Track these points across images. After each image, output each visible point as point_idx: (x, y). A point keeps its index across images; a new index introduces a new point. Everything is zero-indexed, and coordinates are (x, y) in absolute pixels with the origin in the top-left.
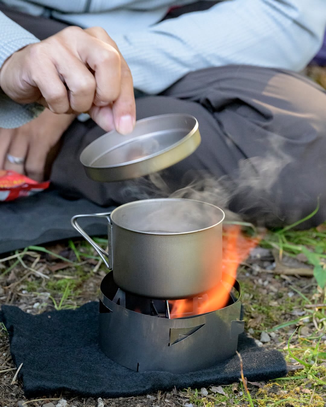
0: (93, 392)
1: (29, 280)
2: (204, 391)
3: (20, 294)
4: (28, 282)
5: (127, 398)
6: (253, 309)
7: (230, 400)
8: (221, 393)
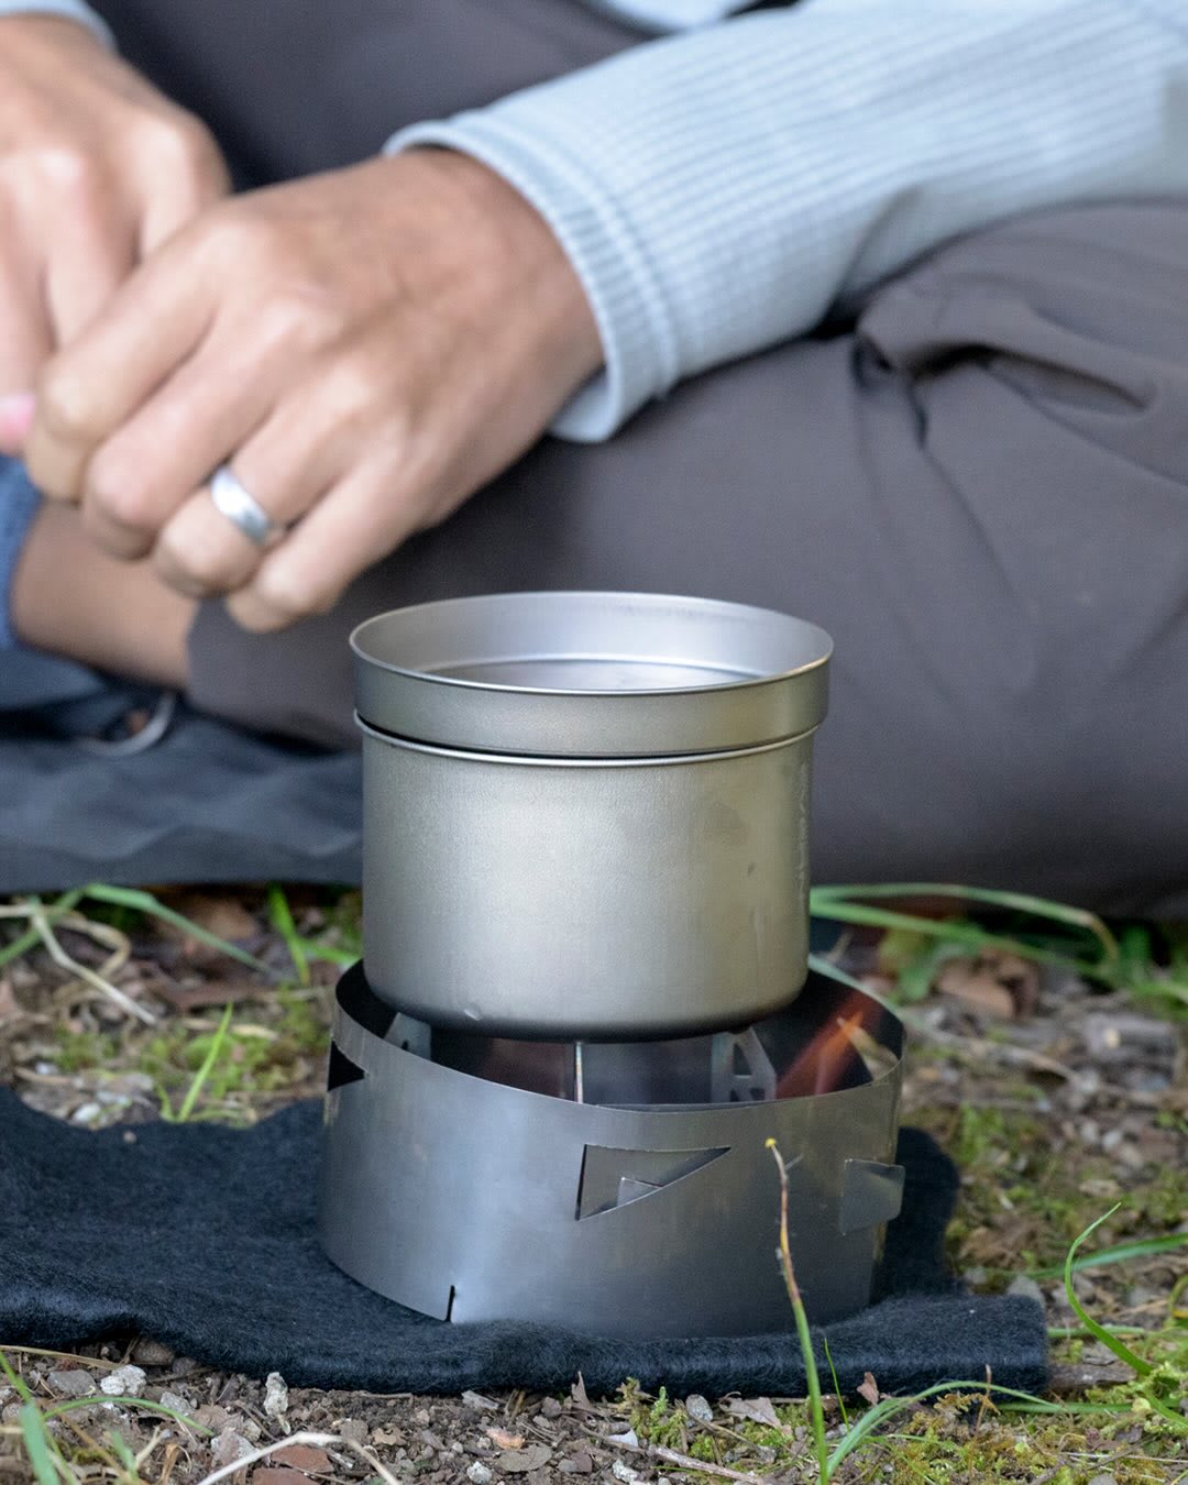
0: (249, 1354)
1: (75, 1027)
2: (698, 1406)
3: (25, 1073)
4: (65, 1033)
5: (383, 1396)
6: (1005, 1202)
7: (793, 1447)
8: (763, 1420)
